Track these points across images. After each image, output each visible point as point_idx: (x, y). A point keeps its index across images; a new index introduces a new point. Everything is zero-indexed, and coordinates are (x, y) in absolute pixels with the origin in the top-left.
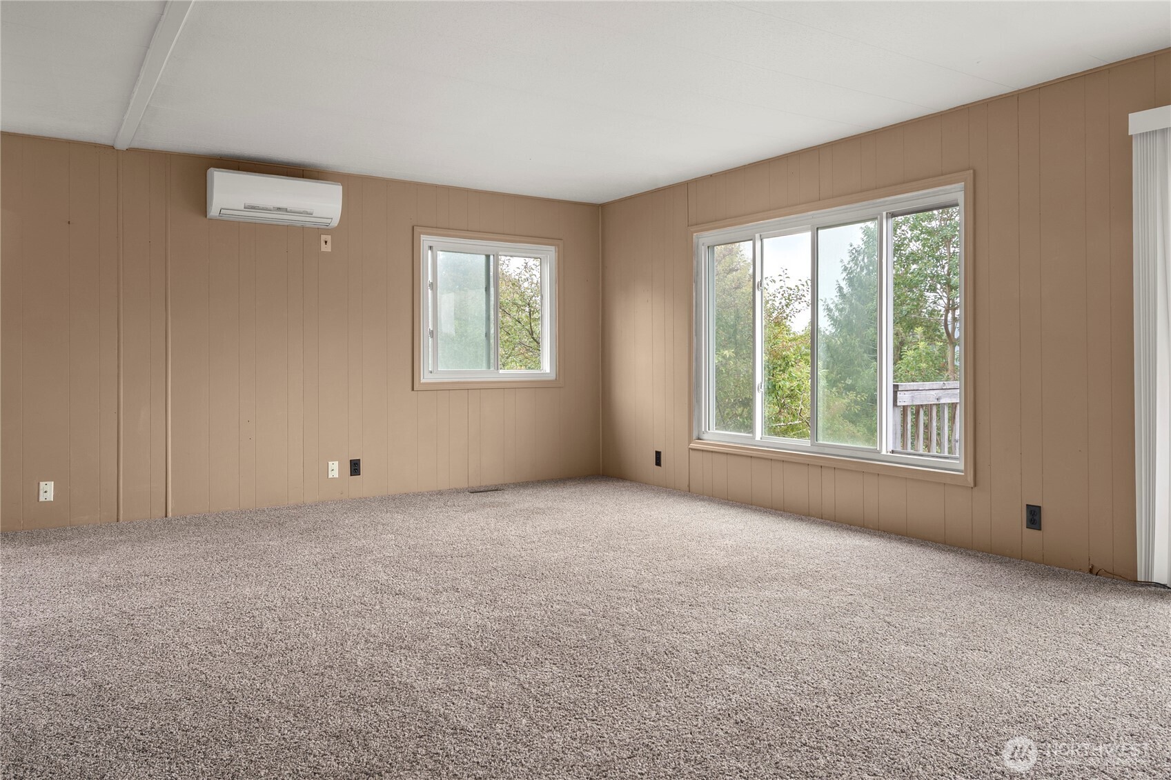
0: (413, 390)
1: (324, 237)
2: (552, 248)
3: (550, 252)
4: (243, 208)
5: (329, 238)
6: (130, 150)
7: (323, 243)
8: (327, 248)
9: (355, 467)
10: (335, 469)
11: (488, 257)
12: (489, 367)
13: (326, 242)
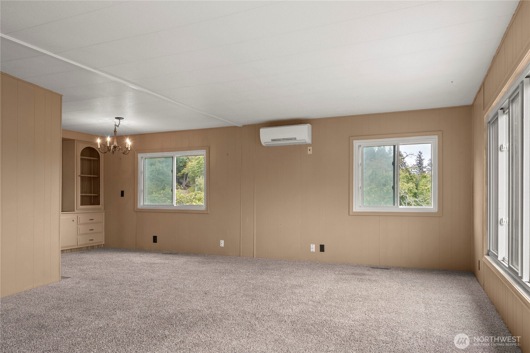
0: (349, 215)
1: (309, 148)
2: (436, 137)
3: (435, 139)
4: (271, 141)
5: (311, 148)
6: (244, 126)
7: (308, 150)
8: (310, 153)
9: (322, 248)
10: (313, 248)
11: (394, 146)
12: (394, 204)
13: (310, 150)
